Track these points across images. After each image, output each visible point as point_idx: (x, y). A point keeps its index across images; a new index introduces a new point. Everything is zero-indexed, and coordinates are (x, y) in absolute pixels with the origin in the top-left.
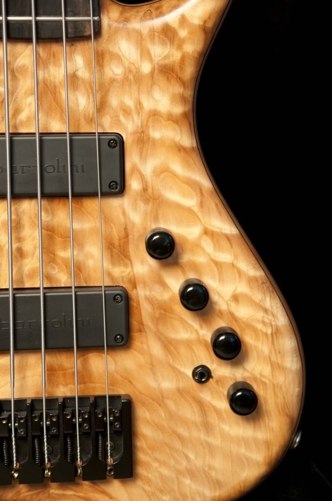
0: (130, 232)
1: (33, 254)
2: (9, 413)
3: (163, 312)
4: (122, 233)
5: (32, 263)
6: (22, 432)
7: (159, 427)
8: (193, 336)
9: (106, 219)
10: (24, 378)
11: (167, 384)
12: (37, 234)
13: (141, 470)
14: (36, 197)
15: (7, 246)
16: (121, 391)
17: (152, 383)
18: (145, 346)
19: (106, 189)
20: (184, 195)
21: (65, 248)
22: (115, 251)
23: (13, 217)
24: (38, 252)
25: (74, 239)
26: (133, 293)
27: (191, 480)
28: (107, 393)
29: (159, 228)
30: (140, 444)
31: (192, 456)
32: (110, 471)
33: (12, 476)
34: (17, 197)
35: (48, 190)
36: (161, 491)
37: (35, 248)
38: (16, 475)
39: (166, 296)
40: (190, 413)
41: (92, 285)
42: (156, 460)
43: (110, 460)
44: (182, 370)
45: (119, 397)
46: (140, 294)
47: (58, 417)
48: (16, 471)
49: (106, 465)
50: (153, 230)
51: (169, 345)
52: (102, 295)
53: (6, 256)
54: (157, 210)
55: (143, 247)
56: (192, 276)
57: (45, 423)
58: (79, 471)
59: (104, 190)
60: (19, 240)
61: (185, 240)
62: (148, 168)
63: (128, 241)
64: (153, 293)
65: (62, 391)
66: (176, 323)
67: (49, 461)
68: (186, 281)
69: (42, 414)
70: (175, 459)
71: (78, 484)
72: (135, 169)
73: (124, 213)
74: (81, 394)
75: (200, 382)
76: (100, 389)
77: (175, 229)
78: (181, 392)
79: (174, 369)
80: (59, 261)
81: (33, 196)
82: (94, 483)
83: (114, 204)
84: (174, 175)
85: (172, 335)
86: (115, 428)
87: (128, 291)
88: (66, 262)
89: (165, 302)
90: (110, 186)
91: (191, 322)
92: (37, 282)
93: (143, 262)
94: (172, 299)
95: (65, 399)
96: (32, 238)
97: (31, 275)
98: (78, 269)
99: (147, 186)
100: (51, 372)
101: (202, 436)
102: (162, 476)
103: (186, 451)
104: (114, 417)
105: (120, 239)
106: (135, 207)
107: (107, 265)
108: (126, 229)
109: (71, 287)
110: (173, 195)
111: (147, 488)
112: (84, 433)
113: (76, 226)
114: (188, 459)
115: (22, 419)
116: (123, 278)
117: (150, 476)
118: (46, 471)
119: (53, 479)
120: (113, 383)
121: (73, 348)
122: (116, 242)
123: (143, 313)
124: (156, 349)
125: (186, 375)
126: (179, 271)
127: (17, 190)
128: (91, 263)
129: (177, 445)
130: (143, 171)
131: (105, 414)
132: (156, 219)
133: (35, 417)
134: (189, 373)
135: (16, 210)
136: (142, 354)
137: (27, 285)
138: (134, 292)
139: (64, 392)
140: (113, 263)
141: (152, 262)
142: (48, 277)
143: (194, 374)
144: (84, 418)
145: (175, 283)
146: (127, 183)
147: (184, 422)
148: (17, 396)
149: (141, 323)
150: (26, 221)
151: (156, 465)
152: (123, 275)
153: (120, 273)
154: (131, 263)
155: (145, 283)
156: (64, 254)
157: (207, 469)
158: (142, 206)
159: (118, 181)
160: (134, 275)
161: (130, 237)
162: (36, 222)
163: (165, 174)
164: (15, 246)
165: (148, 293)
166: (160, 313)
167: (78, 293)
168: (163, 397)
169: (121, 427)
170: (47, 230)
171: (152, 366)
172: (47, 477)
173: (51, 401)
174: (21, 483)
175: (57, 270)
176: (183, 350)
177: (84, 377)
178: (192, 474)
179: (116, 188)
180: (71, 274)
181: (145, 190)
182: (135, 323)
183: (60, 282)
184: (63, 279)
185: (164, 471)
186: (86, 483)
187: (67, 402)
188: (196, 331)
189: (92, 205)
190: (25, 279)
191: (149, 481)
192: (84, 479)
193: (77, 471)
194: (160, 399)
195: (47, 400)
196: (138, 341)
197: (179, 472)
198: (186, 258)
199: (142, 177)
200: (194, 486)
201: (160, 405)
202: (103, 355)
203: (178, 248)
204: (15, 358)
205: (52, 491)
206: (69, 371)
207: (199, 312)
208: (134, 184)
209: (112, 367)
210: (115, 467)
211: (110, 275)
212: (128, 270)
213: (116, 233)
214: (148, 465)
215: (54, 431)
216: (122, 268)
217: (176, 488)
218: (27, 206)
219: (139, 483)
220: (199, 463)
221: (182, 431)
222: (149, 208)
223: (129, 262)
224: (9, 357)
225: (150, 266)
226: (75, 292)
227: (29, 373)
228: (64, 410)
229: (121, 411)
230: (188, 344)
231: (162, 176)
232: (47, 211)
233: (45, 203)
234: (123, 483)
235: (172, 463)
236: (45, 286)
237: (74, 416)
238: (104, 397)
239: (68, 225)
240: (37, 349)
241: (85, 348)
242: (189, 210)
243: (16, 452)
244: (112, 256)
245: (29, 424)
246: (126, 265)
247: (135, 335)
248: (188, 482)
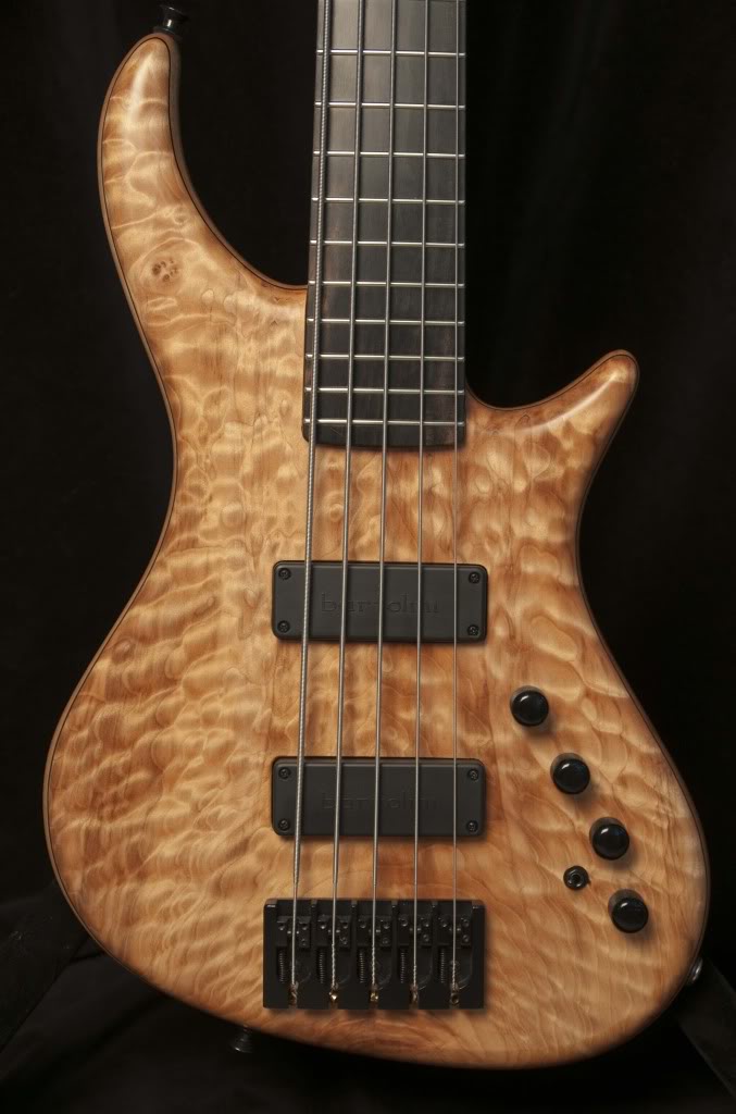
0: (491, 690)
1: (369, 713)
2: (330, 915)
3: (528, 794)
4: (481, 692)
5: (366, 725)
6: (344, 941)
7: (518, 945)
8: (567, 828)
9: (462, 673)
10: (350, 872)
11: (531, 890)
12: (374, 688)
13: (494, 1001)
14: (376, 642)
15: (337, 702)
16: (472, 896)
17: (511, 887)
18: (504, 838)
19: (464, 635)
20: (562, 645)
21: (408, 709)
22: (471, 713)
23: (346, 666)
24: (375, 712)
25: (424, 698)
26: (491, 769)
27: (558, 1016)
28: (454, 897)
29: (530, 687)
30: (494, 965)
31: (560, 985)
32: (455, 998)
33: (331, 999)
34: (353, 641)
35: (390, 634)
36: (518, 1029)
37: (370, 706)
38: (334, 997)
39: (534, 774)
40: (558, 927)
41: (439, 756)
42: (513, 987)
43: (454, 985)
44: (551, 871)
45: (469, 902)
46: (502, 769)
47: (391, 924)
48: (334, 993)
49: (449, 992)
50: (520, 689)
51: (535, 838)
52: (452, 769)
53: (333, 715)
54: (526, 664)
55: (507, 710)
56: (568, 750)
57: (374, 932)
58: (415, 997)
59: (461, 636)
60: (352, 695)
61: (560, 703)
62: (517, 611)
63: (488, 701)
64: (518, 770)
65: (396, 892)
66: (546, 810)
67: (376, 981)
68: (560, 757)
69: (371, 919)
70: (538, 988)
71: (412, 1015)
72: (501, 611)
73: (484, 666)
74: (420, 898)
75: (573, 887)
76: (447, 891)
77: (548, 689)
78: (549, 900)
79: (541, 870)
80: (400, 724)
81: (372, 641)
82: (432, 1014)
83: (473, 653)
84: (550, 620)
85: (540, 825)
86: (463, 942)
87: (486, 766)
88: (408, 725)
89: (532, 782)
90: (469, 631)
91: (564, 809)
92: (371, 750)
93: (506, 730)
94: (541, 779)
95: (400, 902)
96: (368, 694)
97: (365, 740)
98: (424, 734)
99: (514, 631)
100: (383, 867)
101: (574, 959)
102: (520, 1009)
103: (553, 978)
104: (463, 928)
105: (478, 699)
106: (498, 659)
107: (461, 732)
108: (486, 685)
109: (414, 758)
110: (548, 646)
111: (500, 1023)
112: (424, 947)
113: (424, 680)
114: (553, 986)
115: (345, 924)
116: (479, 748)
117: (504, 1008)
118: (373, 995)
119: (381, 1005)
120: (462, 884)
121: (414, 837)
122: (473, 702)
123: (504, 794)
124: (519, 843)
125: (556, 879)
126: (553, 744)
127: (353, 632)
128: (439, 727)
129: (542, 969)
130: (510, 614)
131: (450, 924)
132: (525, 675)
133: (362, 923)
134: (560, 876)
135: (349, 658)
136: (500, 849)
137: (359, 753)
138: (494, 767)
139: (399, 894)
140: (468, 730)
141: (517, 729)
142: (384, 744)
143: (566, 877)
144: (423, 928)
145: (546, 759)
146: (490, 628)
147: (552, 940)
148: (340, 896)
149: (500, 808)
150: (360, 672)
151: (513, 994)
152: (481, 744)
153: (475, 740)
154: (491, 730)
155: (507, 757)
156: (407, 715)
157: (578, 1003)
158: (507, 657)
159: (480, 626)
160: (494, 746)
161: (491, 697)
162: (373, 673)
163: (539, 618)
164: (345, 703)
165: (510, 770)
166: (526, 796)
167: (424, 766)
168: (525, 905)
169: (471, 940)
170: (388, 685)
171: (513, 863)
172: (374, 1003)
173: (383, 904)
174: (340, 1007)
175: (396, 735)
176: (553, 846)
177: (427, 874)
178: (559, 1007)
179: (477, 634)
180: (414, 742)
181: (512, 637)
182: (492, 808)
183: (399, 751)
184: (404, 747)
185: (525, 1004)
186: (422, 1012)
187: (403, 906)
188: (571, 821)
189: (446, 655)
190: (356, 745)
191: (503, 1015)
192: (421, 1008)
193: (411, 996)
194: (521, 908)
195: (378, 902)
196: (496, 832)
197: (542, 1005)
198: (562, 726)
199: (509, 621)
200: (561, 1024)
201: (520, 916)
202: (451, 848)
203: (552, 713)
204: (340, 846)
205: (378, 1021)
206: (407, 866)
207: (576, 796)
208: (499, 631)
209: (461, 863)
210: (460, 994)
211: (463, 744)
212: (487, 739)
213: (473, 692)
214: (503, 994)
215: (386, 942)
216: (479, 737)
217: (538, 1026)
218: (363, 653)
219: (491, 1017)
220: (569, 994)
221: (548, 951)
222: (517, 660)
223: (488, 729)
224: (332, 845)
225: (515, 735)
226: (420, 764)
227: (355, 866)
228: (398, 916)
229: (471, 922)
230: (560, 838)
231: (534, 621)
232: (387, 660)
233: (386, 649)
234: (470, 1015)
235: (534, 992)
236: (382, 755)
237: (411, 924)
238: (451, 902)
239: (415, 679)
240: (367, 836)
241: (428, 838)
242: (568, 665)
243: (336, 968)
244: (467, 721)
245: (355, 930)
246: (484, 733)
247: (492, 823)
248: (553, 1018)
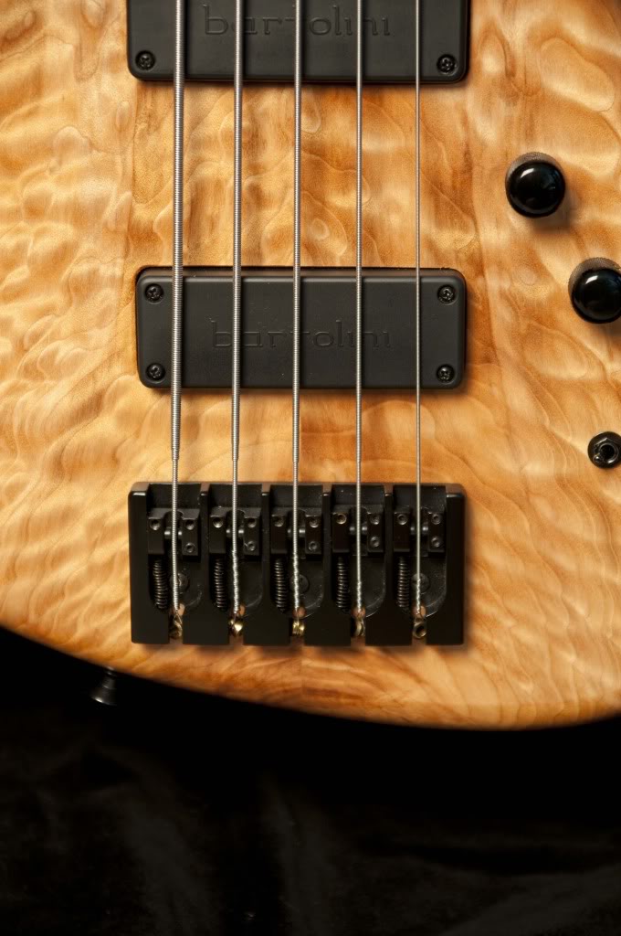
0: (475, 160)
1: (283, 200)
2: (227, 509)
3: (535, 324)
4: (460, 163)
5: (279, 217)
6: (251, 546)
7: (516, 550)
8: (594, 374)
9: (429, 132)
10: (257, 443)
11: (538, 468)
12: (290, 159)
13: (479, 632)
14: (291, 83)
15: (232, 181)
16: (446, 478)
17: (508, 465)
18: (496, 391)
19: (432, 71)
20: (589, 86)
21: (344, 190)
22: (444, 197)
23: (245, 124)
24: (291, 196)
25: (365, 172)
26: (476, 285)
27: (578, 655)
28: (417, 480)
29: (536, 154)
30: (479, 579)
31: (581, 610)
32: (420, 629)
33: (231, 630)
34: (254, 82)
35: (316, 70)
36: (518, 673)
37: (286, 187)
38: (238, 628)
39: (542, 292)
40: (581, 525)
41: (395, 265)
42: (510, 613)
43: (419, 609)
44: (569, 439)
45: (441, 488)
46: (491, 286)
47: (321, 521)
48: (239, 620)
49: (412, 618)
50: (524, 157)
51: (543, 390)
52: (414, 285)
53: (228, 200)
54: (531, 116)
55: (500, 191)
56: (597, 253)
57: (296, 532)
58: (359, 627)
59: (426, 73)
60: (256, 169)
61: (586, 179)
62: (517, 31)
63: (471, 178)
64: (516, 285)
65: (330, 472)
66: (560, 346)
67: (301, 604)
68: (585, 263)
69: (290, 514)
70: (547, 613)
71: (356, 652)
72: (491, 30)
73: (465, 121)
74: (366, 480)
75: (602, 464)
76: (405, 470)
77: (567, 157)
78: (563, 483)
79: (552, 437)
80: (332, 215)
81: (286, 82)
82: (386, 651)
83: (447, 100)
84: (571, 44)
85: (551, 370)
86: (432, 547)
87: (468, 281)
88: (345, 217)
89: (539, 304)
90: (439, 65)
91: (589, 346)
92: (287, 257)
93: (498, 222)
94: (553, 299)
95: (336, 488)
96: (280, 167)
97: (277, 243)
98: (369, 232)
99: (514, 66)
100: (309, 434)
101: (604, 571)
102: (519, 644)
103: (569, 599)
104: (431, 526)
105: (455, 174)
106: (487, 109)
107: (427, 226)
108: (467, 153)
109: (354, 269)
110: (566, 87)
111: (490, 666)
113: (370, 145)
114: (572, 613)
115: (251, 521)
116: (457, 252)
117: (496, 643)
118: (296, 625)
119: (311, 638)
120: (430, 460)
121: (355, 388)
122: (447, 179)
123: (496, 324)
124: (518, 398)
125: (577, 452)
126: (572, 244)
127: (255, 69)
128: (394, 221)
129: (553, 586)
130: (507, 37)
131: (412, 520)
132: (529, 134)
133: (278, 519)
134: (583, 447)
135: (251, 109)
136: (489, 406)
137: (268, 262)
138: (480, 281)
139: (334, 475)
140: (439, 223)
141: (517, 222)
142: (309, 247)
143: (592, 449)
144: (371, 527)
145: (562, 266)
146: (474, 61)
147: (569, 542)
148: (243, 478)
149: (491, 345)
150: (269, 133)
151: (509, 623)
152: (459, 246)
153: (451, 241)
154: (475, 223)
155: (501, 266)
156: (342, 201)
157: (609, 636)
158: (501, 107)
159: (457, 55)
160: (480, 249)
161: (476, 170)
162: (290, 135)
163: (553, 41)
164: (246, 183)
165: (506, 285)
166: (529, 326)
167: (368, 280)
168: (528, 491)
169: (443, 545)
170: (311, 152)
171: (509, 429)
172: (297, 636)
173: (308, 491)
174: (247, 643)
175: (327, 233)
176: (572, 402)
177: (374, 446)
178: (580, 643)
179: (452, 68)
180: (355, 242)
181: (510, 74)
182: (477, 345)
183: (333, 258)
184: (339, 251)
185: (526, 636)
186: (371, 650)
187: (340, 492)
188: (601, 364)
189: (403, 103)
190: (265, 249)
191: (494, 654)
192: (370, 642)
193: (354, 627)
194: (521, 496)
195: (300, 488)
196: (483, 380)
197: (553, 639)
198: (588, 215)
199: (505, 47)
200: (582, 667)
201: (520, 507)
202: (414, 406)
203: (571, 194)
204: (241, 403)
205: (306, 662)
206: (346, 433)
207: (607, 325)
208: (488, 63)
209: (429, 429)
210: (429, 623)
211: (431, 246)
212: (469, 237)
213: (447, 162)
214: (494, 623)
215: (313, 548)
216: (457, 234)
217: (547, 669)
218: (273, 103)
219: (475, 655)
220: (595, 623)
221: (564, 560)
222: (516, 111)
223: (471, 223)
224: (229, 402)
225: (513, 229)
226: (363, 278)
227: (267, 434)
228: (332, 509)
229: (444, 516)
230: (583, 389)
231: (545, 47)
232: (311, 113)
233: (308, 96)
234: (444, 653)
235: (542, 620)
236: (303, 264)
237: (351, 520)
238: (413, 487)
239: (354, 142)
240: (283, 388)
241: (377, 390)
242: (598, 118)
243: (240, 585)
244: (437, 207)
245: (266, 532)
246: (464, 228)
247: (478, 367)
248: (570, 658)
